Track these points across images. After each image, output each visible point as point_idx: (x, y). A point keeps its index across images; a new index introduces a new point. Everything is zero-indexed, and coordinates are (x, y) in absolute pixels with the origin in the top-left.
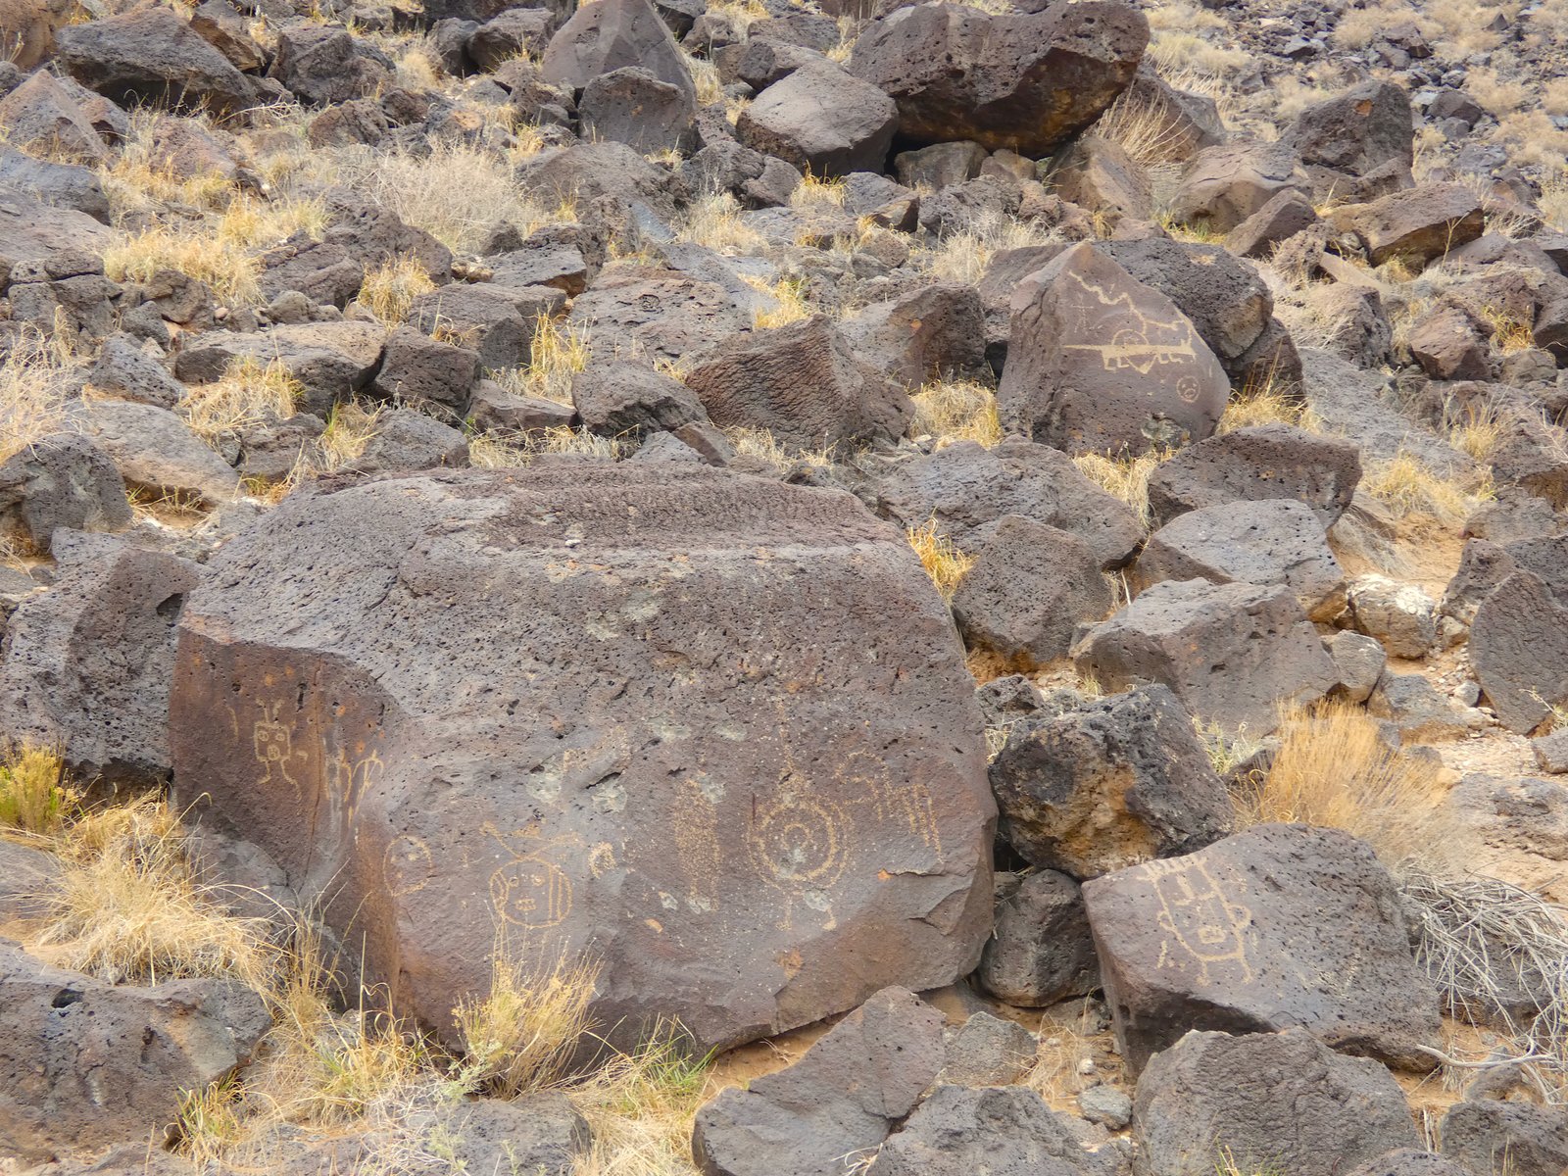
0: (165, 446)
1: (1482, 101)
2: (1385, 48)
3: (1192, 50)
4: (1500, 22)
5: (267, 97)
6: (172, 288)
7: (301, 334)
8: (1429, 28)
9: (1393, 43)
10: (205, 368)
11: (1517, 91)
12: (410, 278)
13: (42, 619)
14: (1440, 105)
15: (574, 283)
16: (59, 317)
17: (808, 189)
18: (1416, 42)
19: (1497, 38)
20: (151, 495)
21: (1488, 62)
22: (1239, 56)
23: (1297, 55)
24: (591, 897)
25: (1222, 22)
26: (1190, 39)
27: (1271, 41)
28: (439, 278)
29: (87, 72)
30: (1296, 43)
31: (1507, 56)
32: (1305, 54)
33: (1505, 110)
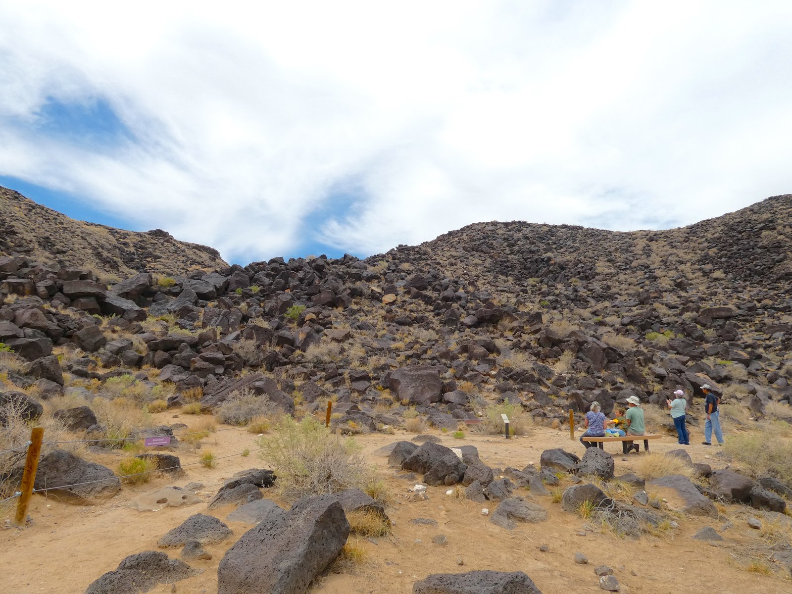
0: (394, 363)
1: (657, 275)
2: (640, 267)
3: (604, 270)
4: (663, 261)
5: (414, 323)
6: (397, 349)
7: (406, 352)
8: (649, 263)
9: (642, 266)
10: (398, 356)
11: (664, 273)
12: (418, 346)
13: (383, 377)
14: (649, 277)
15: (433, 345)
16: (387, 352)
17: (467, 330)
18: (646, 265)
19: (662, 264)
20: (393, 367)
21: (660, 268)
22: (613, 271)
23: (624, 269)
24: (411, 394)
25: (610, 264)
26: (604, 268)
27: (619, 267)
28: (421, 345)
29: (397, 323)
30: (624, 267)
31: (663, 267)
32: (625, 269)
33: (661, 277)
